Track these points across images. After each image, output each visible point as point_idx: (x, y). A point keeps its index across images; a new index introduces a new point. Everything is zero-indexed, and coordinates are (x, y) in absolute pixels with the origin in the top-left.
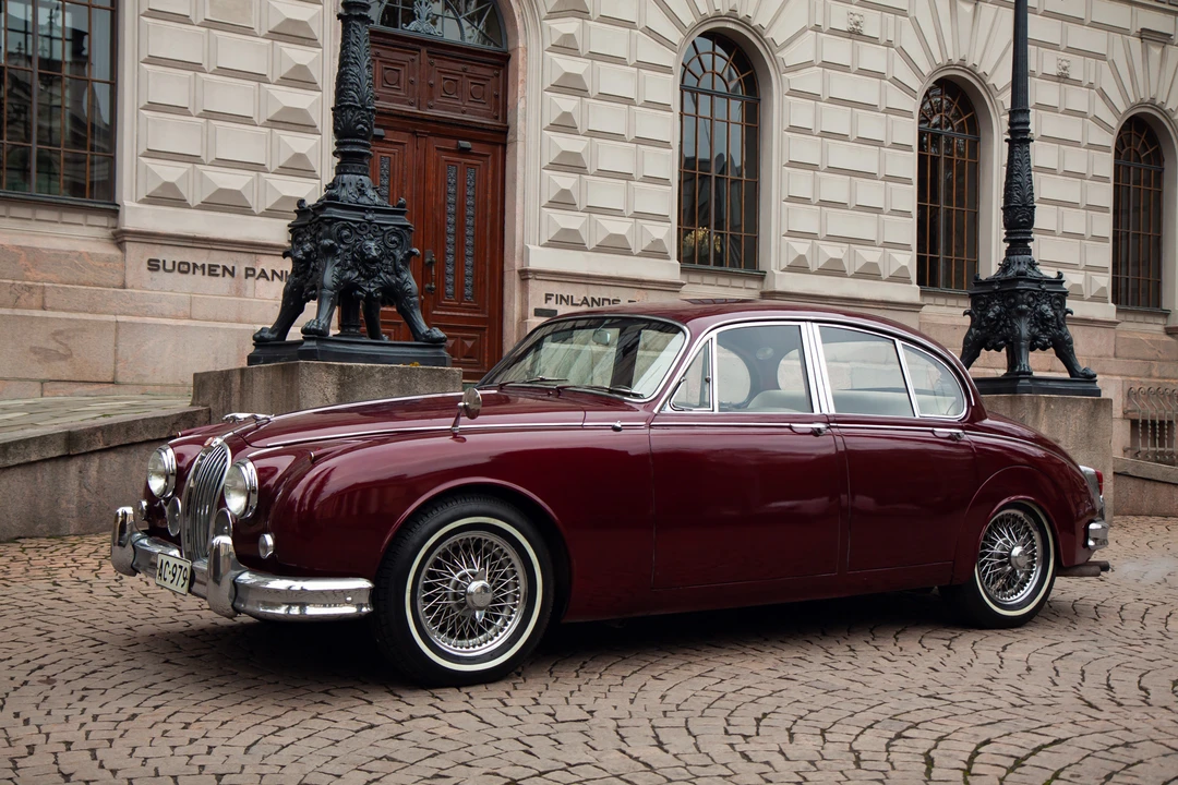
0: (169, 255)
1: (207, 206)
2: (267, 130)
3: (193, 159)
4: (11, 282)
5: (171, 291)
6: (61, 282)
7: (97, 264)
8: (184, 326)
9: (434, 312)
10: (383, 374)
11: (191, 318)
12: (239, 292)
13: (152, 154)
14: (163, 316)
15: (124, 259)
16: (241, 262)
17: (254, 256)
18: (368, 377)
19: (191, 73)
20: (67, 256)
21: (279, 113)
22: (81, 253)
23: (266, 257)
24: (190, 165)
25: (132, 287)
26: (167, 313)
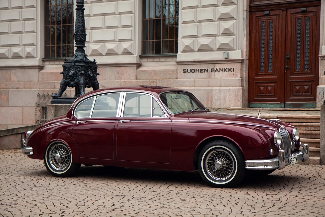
0: (189, 68)
1: (200, 50)
2: (218, 22)
3: (196, 36)
4: (149, 80)
5: (190, 79)
6: (161, 79)
7: (170, 72)
8: (191, 89)
9: (291, 76)
10: (65, 107)
11: (194, 87)
12: (209, 77)
13: (184, 37)
14: (187, 87)
15: (177, 70)
16: (210, 67)
17: (214, 64)
18: (61, 108)
19: (195, 9)
20: (163, 71)
21: (220, 16)
22: (166, 70)
23: (218, 64)
24: (195, 38)
25: (179, 79)
26: (187, 85)
